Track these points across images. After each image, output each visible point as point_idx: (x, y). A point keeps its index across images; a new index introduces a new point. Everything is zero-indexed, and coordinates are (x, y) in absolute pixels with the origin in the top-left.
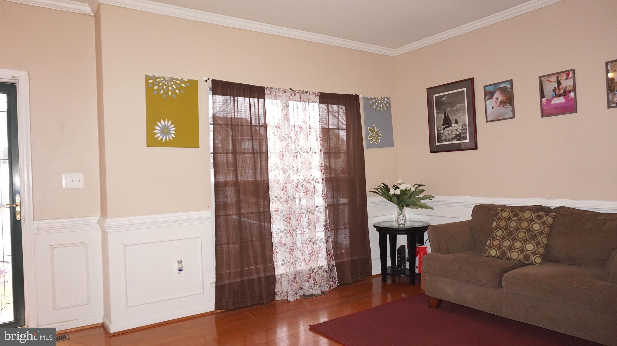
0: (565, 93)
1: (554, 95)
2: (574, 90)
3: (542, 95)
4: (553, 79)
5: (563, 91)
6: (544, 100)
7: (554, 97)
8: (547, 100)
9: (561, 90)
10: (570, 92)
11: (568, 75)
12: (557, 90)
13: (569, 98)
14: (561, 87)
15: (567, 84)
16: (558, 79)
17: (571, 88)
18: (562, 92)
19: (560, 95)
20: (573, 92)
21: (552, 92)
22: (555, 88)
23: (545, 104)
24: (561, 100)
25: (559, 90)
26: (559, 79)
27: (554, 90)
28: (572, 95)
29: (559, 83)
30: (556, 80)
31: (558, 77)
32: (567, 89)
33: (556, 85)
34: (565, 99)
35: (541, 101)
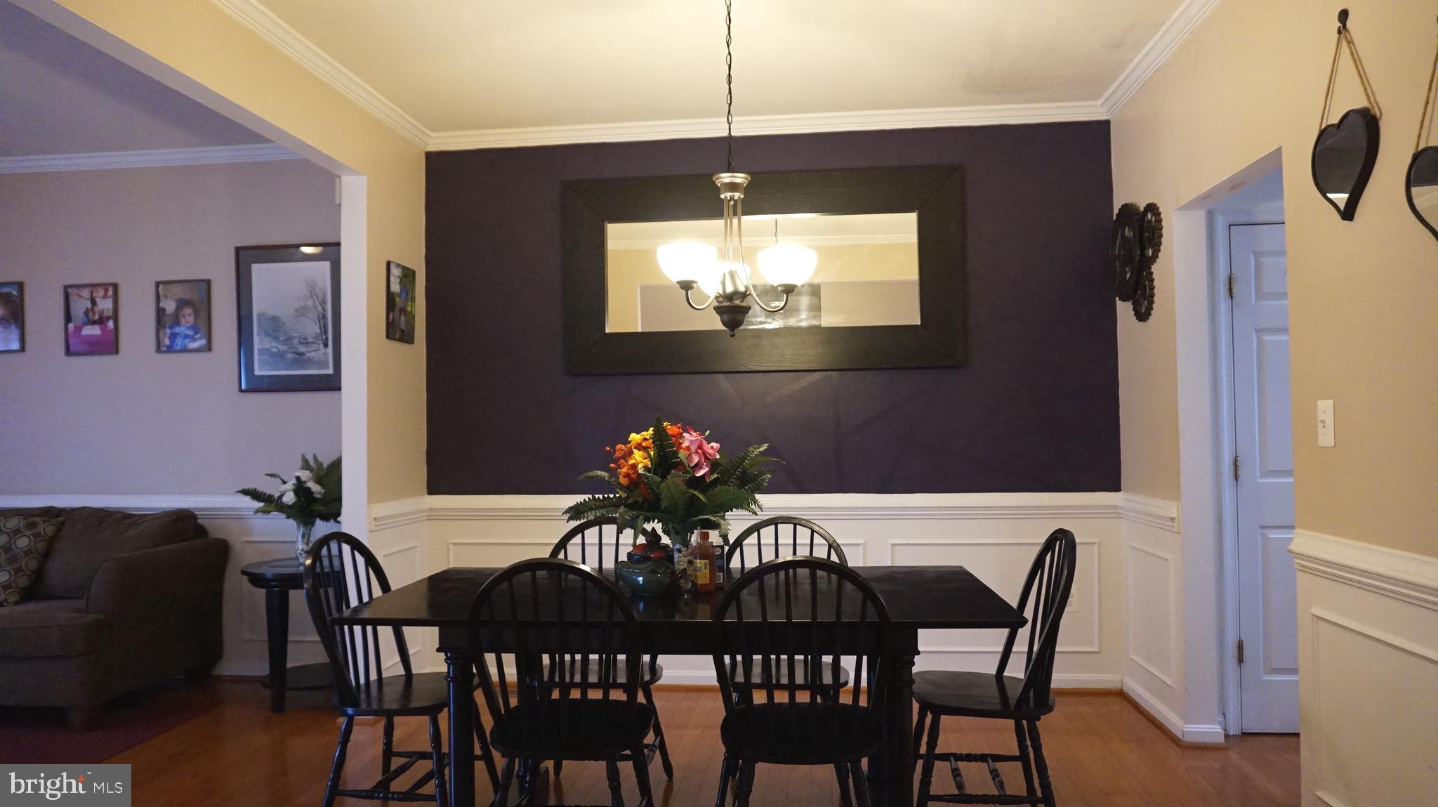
0: (101, 321)
1: (86, 321)
2: (115, 317)
3: (68, 318)
4: (86, 293)
5: (99, 317)
6: (71, 326)
7: (86, 324)
9: (96, 315)
10: (108, 318)
11: (106, 291)
12: (91, 314)
14: (96, 309)
15: (105, 305)
16: (92, 296)
18: (97, 317)
19: (94, 323)
20: (114, 319)
21: (84, 314)
22: (87, 308)
23: (71, 333)
24: (94, 331)
25: (94, 312)
26: (94, 295)
27: (86, 313)
28: (111, 324)
29: (94, 302)
30: (89, 296)
31: (92, 292)
33: (89, 305)
34: (101, 329)
35: (66, 328)
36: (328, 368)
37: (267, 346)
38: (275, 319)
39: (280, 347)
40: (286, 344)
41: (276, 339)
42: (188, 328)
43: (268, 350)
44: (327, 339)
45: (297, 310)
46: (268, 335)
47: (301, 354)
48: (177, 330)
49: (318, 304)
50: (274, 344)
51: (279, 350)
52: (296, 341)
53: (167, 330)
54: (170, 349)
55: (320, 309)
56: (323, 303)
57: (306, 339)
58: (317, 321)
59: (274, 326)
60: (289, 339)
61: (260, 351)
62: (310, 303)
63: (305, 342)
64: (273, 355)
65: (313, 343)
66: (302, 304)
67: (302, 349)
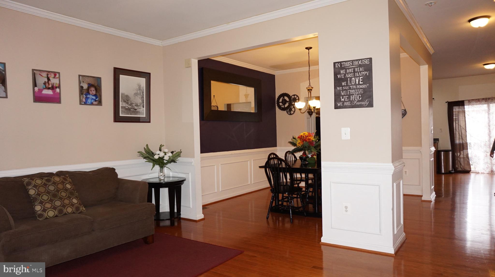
0: (53, 88)
1: (45, 87)
2: (59, 87)
3: (35, 85)
4: (44, 74)
5: (52, 86)
6: (36, 89)
7: (44, 89)
8: (39, 90)
9: (50, 85)
10: (56, 88)
11: (55, 75)
12: (47, 84)
13: (56, 92)
14: (50, 82)
15: (54, 81)
16: (48, 76)
17: (57, 86)
18: (50, 86)
19: (49, 88)
20: (59, 88)
21: (43, 84)
22: (45, 81)
23: (37, 92)
24: (50, 92)
25: (49, 84)
26: (49, 76)
27: (45, 83)
28: (58, 90)
29: (49, 79)
30: (46, 76)
31: (48, 74)
32: (55, 85)
33: (46, 81)
34: (53, 92)
35: (34, 89)
36: (144, 115)
37: (124, 106)
38: (127, 96)
39: (129, 106)
40: (131, 106)
41: (127, 103)
42: (93, 96)
43: (125, 107)
44: (144, 105)
45: (135, 94)
46: (125, 102)
47: (136, 109)
48: (88, 96)
49: (141, 92)
50: (127, 105)
51: (128, 107)
52: (134, 105)
53: (84, 96)
54: (85, 104)
55: (142, 94)
56: (143, 92)
57: (137, 104)
58: (141, 98)
59: (127, 99)
60: (131, 104)
61: (122, 107)
62: (139, 92)
63: (137, 105)
64: (127, 109)
65: (140, 106)
66: (136, 92)
67: (136, 108)
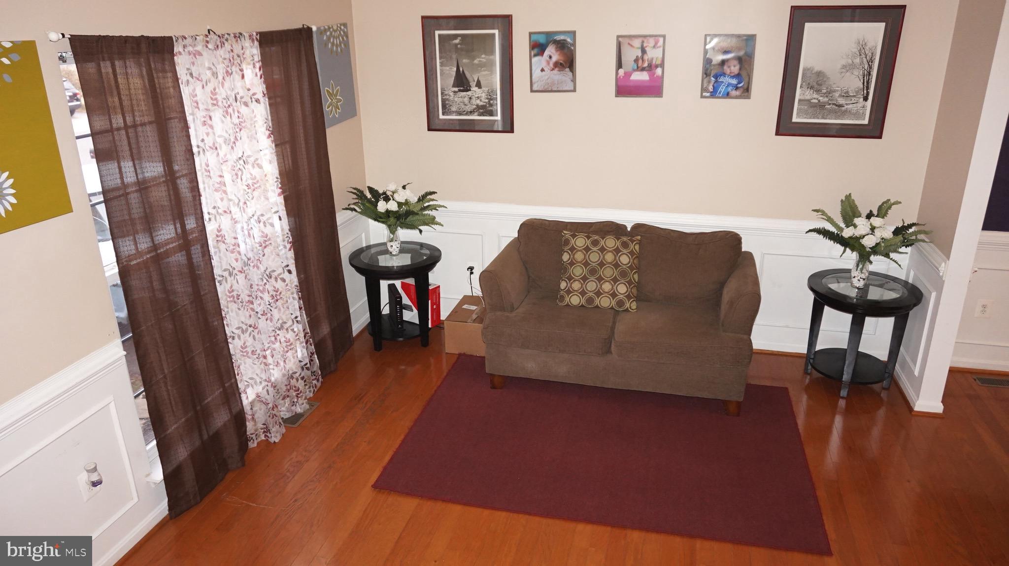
1: (636, 68)
2: (662, 65)
3: (619, 65)
5: (648, 64)
6: (621, 72)
7: (634, 70)
8: (625, 73)
9: (645, 62)
10: (657, 66)
12: (640, 62)
13: (655, 76)
14: (646, 57)
16: (642, 45)
17: (659, 62)
18: (646, 65)
19: (643, 69)
20: (661, 67)
21: (633, 62)
22: (637, 57)
23: (622, 77)
24: (643, 76)
25: (643, 61)
26: (645, 45)
27: (636, 61)
28: (659, 71)
29: (644, 51)
30: (639, 46)
31: (643, 42)
32: (654, 62)
33: (640, 54)
34: (650, 76)
35: (617, 73)
36: (864, 119)
37: (808, 97)
38: (819, 74)
39: (821, 98)
40: (827, 96)
41: (818, 91)
42: (733, 77)
43: (809, 101)
44: (868, 93)
45: (844, 67)
46: (812, 88)
47: (841, 106)
48: (721, 79)
49: (865, 60)
50: (815, 96)
51: (819, 101)
52: (837, 94)
53: (713, 79)
54: (714, 94)
55: (866, 67)
56: (871, 61)
57: (847, 92)
58: (861, 77)
59: (818, 81)
60: (830, 92)
61: (800, 100)
62: (858, 60)
63: (846, 95)
64: (814, 106)
65: (854, 96)
66: (850, 61)
67: (841, 101)
